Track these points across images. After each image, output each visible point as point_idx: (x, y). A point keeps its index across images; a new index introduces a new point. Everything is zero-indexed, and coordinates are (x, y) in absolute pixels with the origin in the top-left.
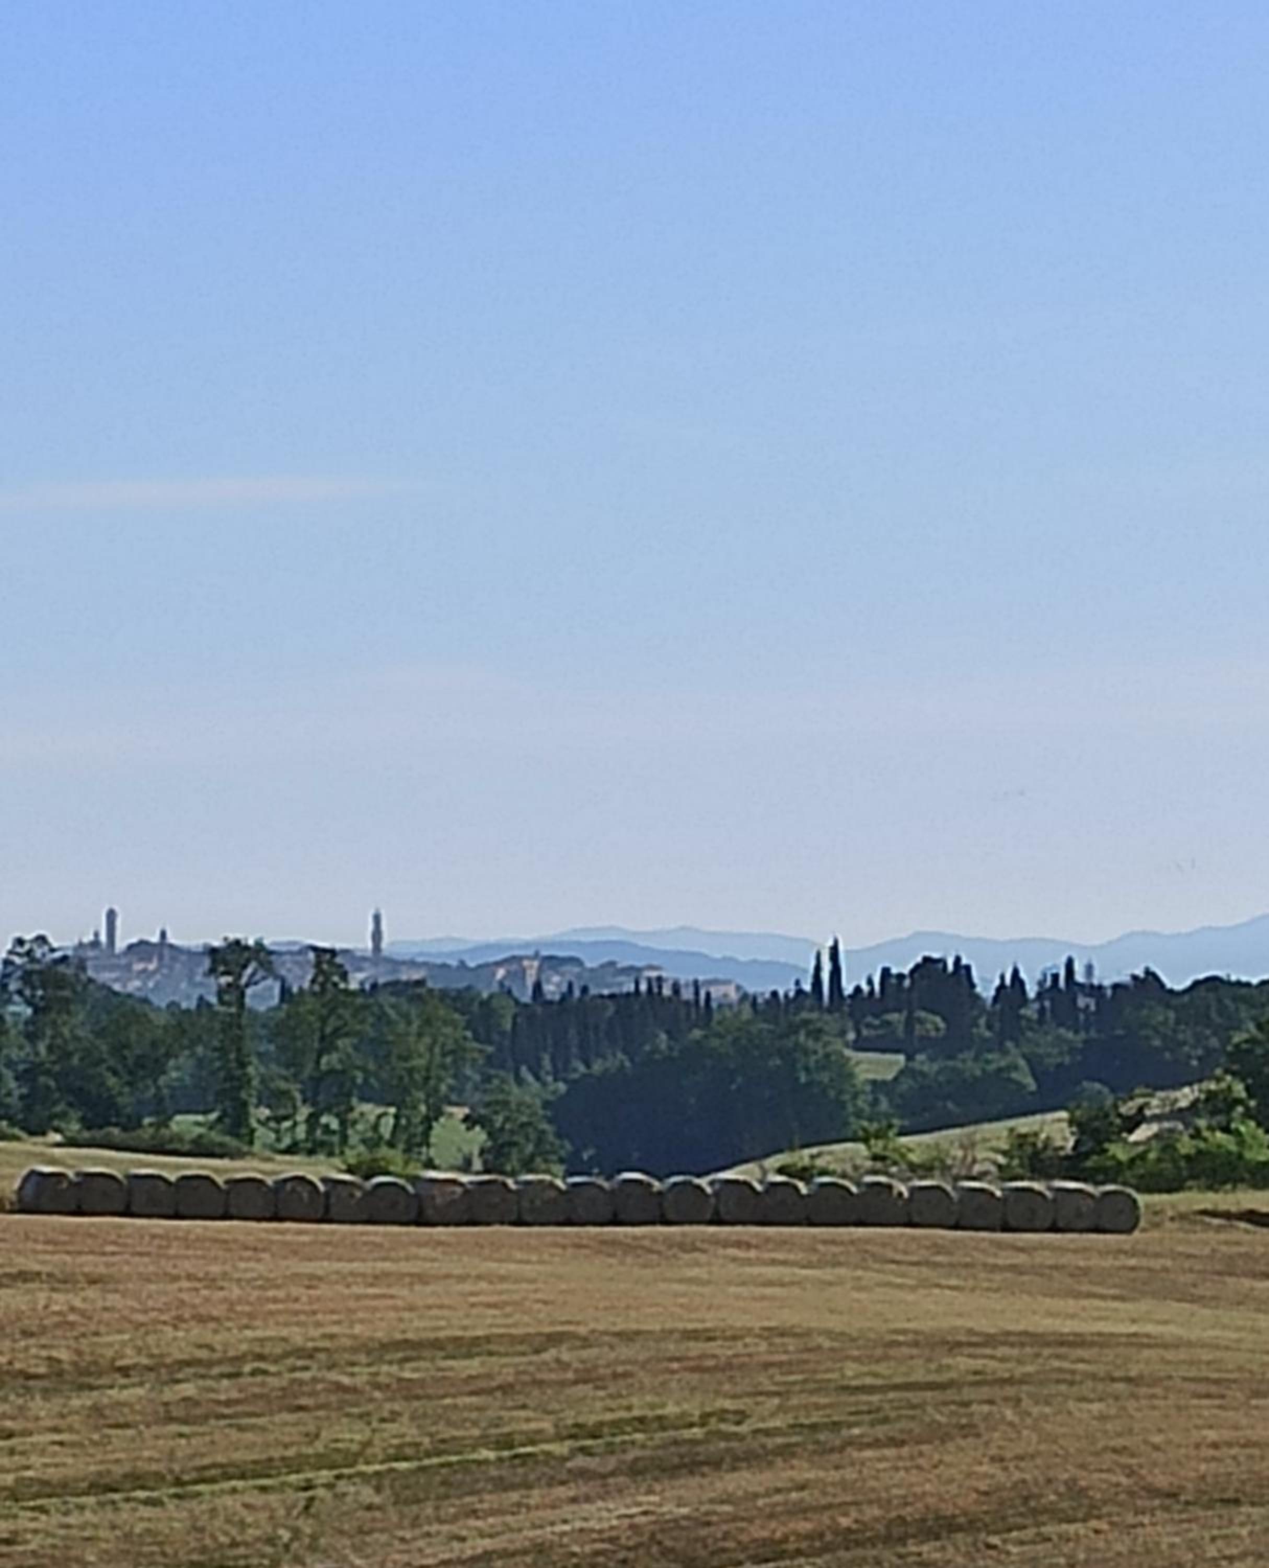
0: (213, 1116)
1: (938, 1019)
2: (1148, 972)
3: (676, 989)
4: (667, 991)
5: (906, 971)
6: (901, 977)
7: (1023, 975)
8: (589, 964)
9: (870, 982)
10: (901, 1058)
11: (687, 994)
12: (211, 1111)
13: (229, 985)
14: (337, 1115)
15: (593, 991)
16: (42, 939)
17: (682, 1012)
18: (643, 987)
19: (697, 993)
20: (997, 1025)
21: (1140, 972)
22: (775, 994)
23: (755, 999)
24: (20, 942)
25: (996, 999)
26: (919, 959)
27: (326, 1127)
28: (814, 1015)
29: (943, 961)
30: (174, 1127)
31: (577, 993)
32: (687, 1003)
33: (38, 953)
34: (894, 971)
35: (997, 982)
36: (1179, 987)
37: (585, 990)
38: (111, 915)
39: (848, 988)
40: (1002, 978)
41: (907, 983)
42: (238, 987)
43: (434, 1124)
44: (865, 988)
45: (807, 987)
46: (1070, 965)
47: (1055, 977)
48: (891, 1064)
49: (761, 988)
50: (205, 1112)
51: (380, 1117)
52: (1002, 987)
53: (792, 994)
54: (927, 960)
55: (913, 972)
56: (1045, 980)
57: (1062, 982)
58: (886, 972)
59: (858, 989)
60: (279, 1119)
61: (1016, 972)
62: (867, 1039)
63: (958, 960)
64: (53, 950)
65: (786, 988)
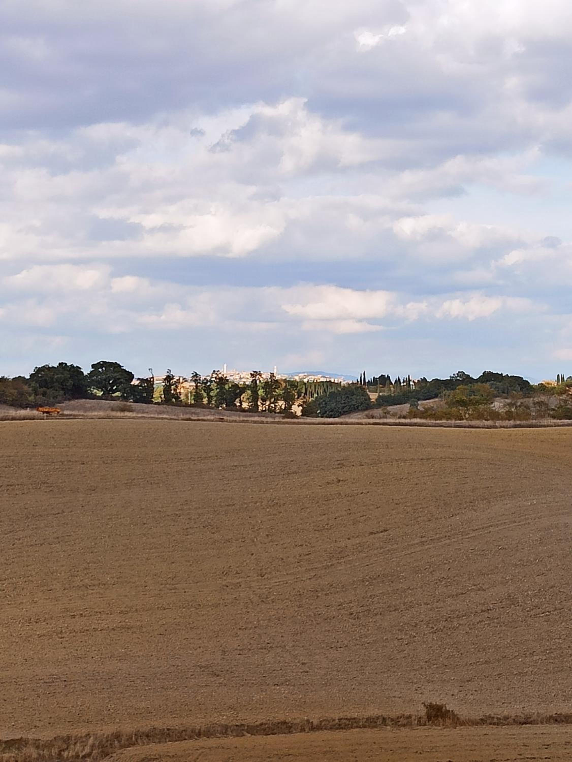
2: (424, 378)
5: (378, 377)
6: (377, 378)
7: (400, 378)
9: (371, 379)
13: (254, 379)
16: (218, 371)
20: (395, 388)
21: (423, 378)
24: (214, 371)
25: (395, 383)
26: (380, 375)
28: (361, 386)
29: (385, 376)
33: (218, 374)
35: (395, 379)
36: (430, 381)
37: (317, 381)
39: (367, 381)
41: (378, 380)
42: (256, 380)
44: (370, 380)
45: (359, 380)
46: (409, 376)
54: (382, 375)
57: (408, 380)
58: (374, 378)
59: (369, 381)
61: (399, 378)
62: (372, 390)
63: (388, 375)
65: (355, 381)
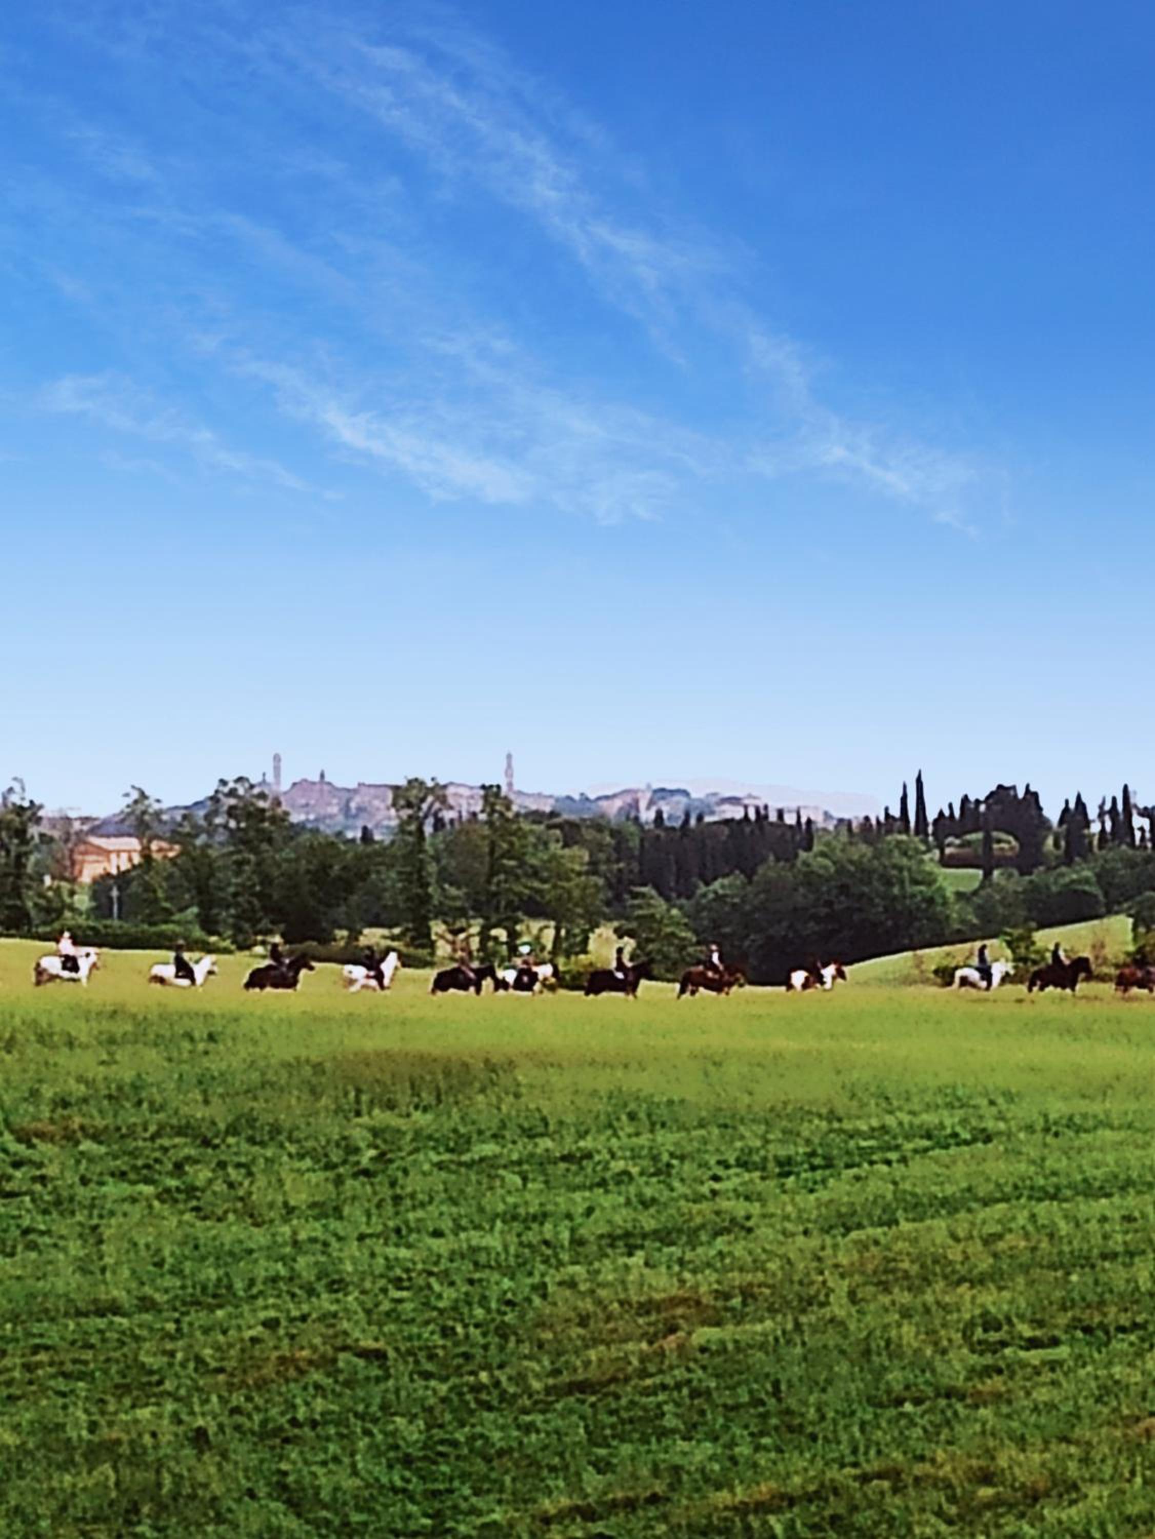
0: (397, 931)
1: (1011, 838)
3: (780, 813)
4: (773, 817)
5: (981, 796)
6: (978, 802)
7: (1085, 800)
8: (694, 795)
9: (951, 806)
10: (980, 873)
11: (790, 819)
12: (396, 925)
13: (410, 817)
14: (505, 928)
15: (708, 819)
16: (240, 780)
17: (789, 835)
18: (752, 815)
19: (799, 817)
20: (1063, 843)
22: (867, 819)
23: (849, 823)
24: (223, 782)
25: (1061, 821)
26: (991, 788)
27: (496, 939)
28: (904, 837)
29: (1014, 788)
30: (363, 941)
31: (693, 822)
32: (791, 827)
33: (241, 791)
34: (972, 798)
35: (1063, 806)
37: (700, 818)
38: (277, 759)
39: (931, 815)
40: (1067, 802)
41: (982, 808)
42: (418, 818)
43: (591, 935)
44: (947, 813)
45: (896, 812)
46: (1126, 790)
47: (1114, 800)
48: (972, 877)
49: (855, 813)
50: (390, 927)
51: (541, 930)
52: (1066, 810)
53: (882, 818)
54: (1000, 787)
55: (988, 798)
56: (1103, 803)
57: (1120, 804)
58: (965, 800)
59: (941, 814)
60: (455, 932)
61: (1079, 797)
62: (951, 856)
63: (1027, 787)
64: (252, 787)
65: (876, 814)
